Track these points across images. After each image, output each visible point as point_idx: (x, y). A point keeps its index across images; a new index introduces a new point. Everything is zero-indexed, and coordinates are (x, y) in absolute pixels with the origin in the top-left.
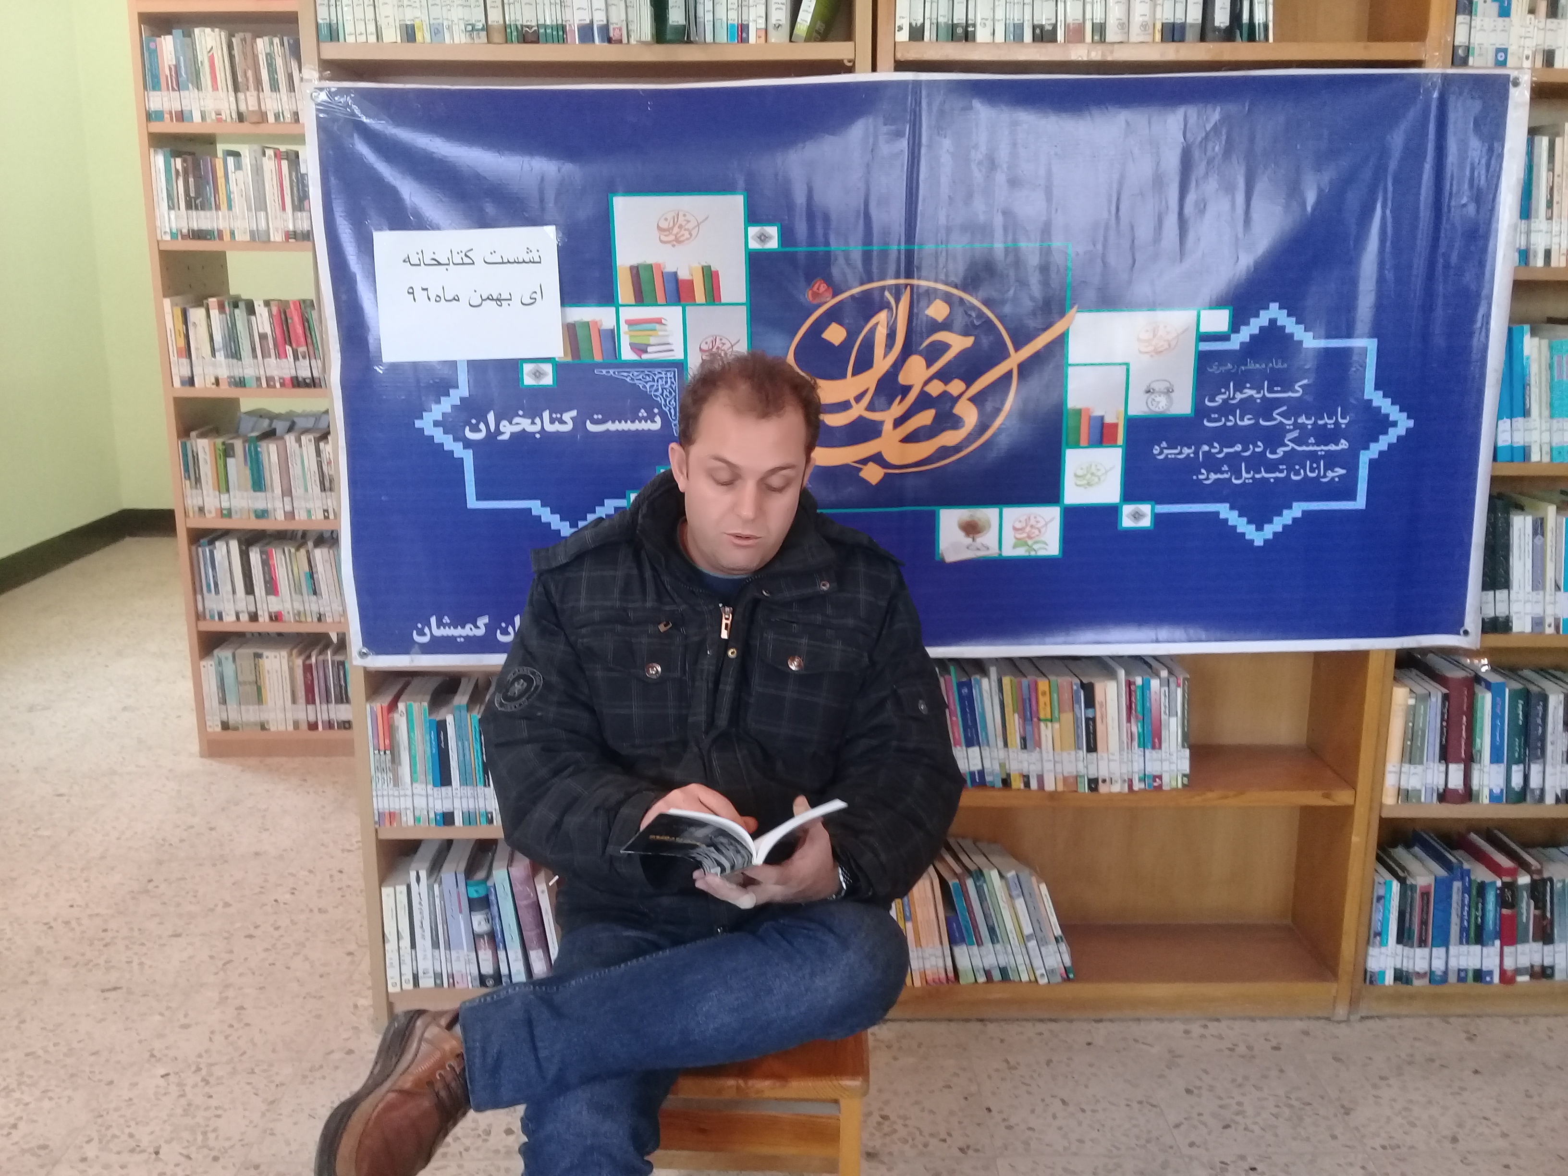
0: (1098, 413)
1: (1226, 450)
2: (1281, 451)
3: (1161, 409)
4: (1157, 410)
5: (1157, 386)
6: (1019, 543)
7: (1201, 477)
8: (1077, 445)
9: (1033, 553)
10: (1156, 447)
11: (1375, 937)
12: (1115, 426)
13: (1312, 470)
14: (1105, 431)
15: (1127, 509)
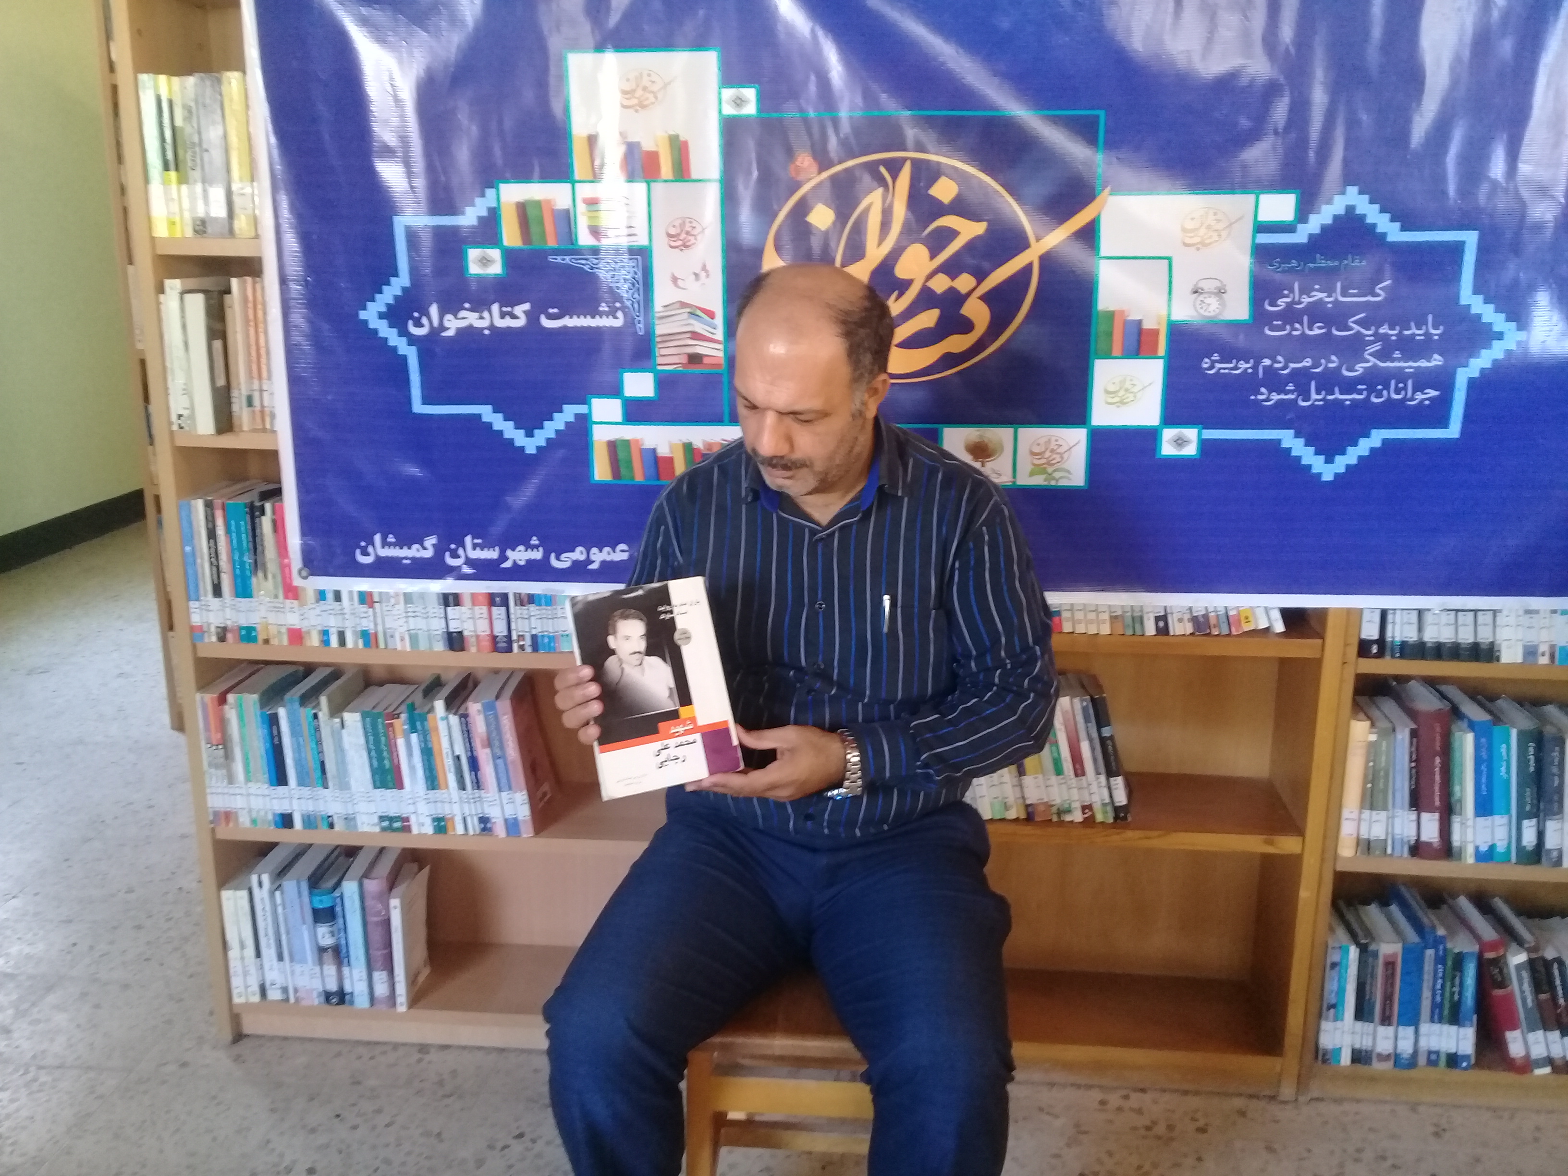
0: (1134, 316)
1: (1292, 365)
2: (1360, 368)
3: (1212, 314)
4: (1207, 314)
5: (1207, 285)
6: (1038, 470)
7: (1260, 397)
8: (1108, 355)
9: (1053, 483)
10: (1207, 360)
11: (1329, 1008)
12: (1155, 333)
13: (1397, 392)
14: (1143, 338)
15: (1169, 434)
